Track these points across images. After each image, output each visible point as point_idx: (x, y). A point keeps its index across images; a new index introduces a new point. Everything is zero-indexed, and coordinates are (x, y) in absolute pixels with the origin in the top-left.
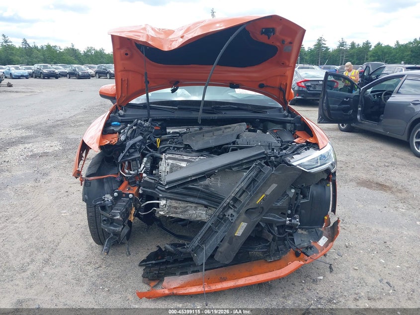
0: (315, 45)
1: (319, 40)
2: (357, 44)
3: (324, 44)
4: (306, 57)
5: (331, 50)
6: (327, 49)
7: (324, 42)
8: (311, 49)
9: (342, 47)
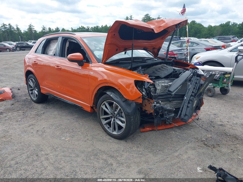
0: (28, 29)
1: (30, 26)
2: (52, 29)
3: (33, 28)
4: (24, 36)
5: (38, 32)
6: (35, 31)
7: (33, 27)
8: (26, 32)
9: (44, 30)
